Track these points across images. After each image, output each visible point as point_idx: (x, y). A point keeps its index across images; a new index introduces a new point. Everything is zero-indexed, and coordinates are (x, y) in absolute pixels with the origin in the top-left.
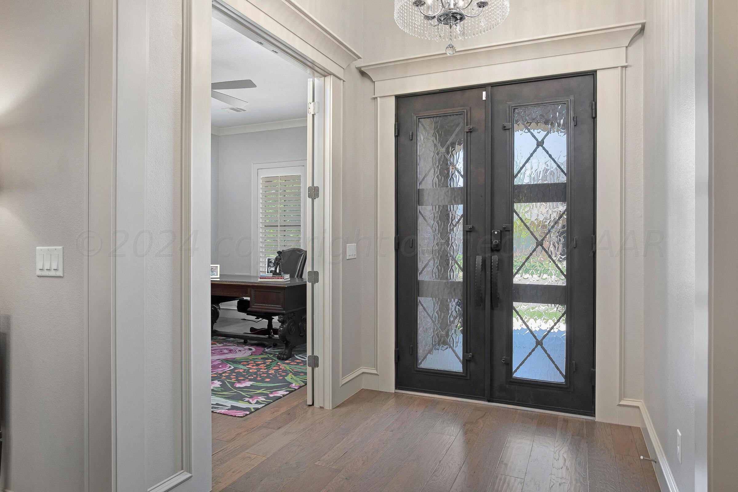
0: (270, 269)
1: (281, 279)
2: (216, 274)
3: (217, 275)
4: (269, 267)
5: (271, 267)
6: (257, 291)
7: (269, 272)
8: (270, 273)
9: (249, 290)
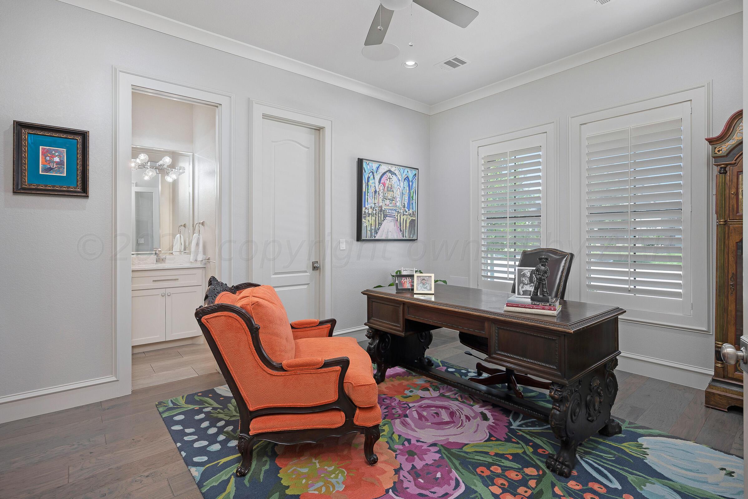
0: (523, 287)
1: (550, 310)
2: (428, 288)
3: (431, 289)
4: (522, 285)
5: (524, 284)
6: (502, 329)
7: (522, 293)
8: (523, 295)
9: (486, 324)
